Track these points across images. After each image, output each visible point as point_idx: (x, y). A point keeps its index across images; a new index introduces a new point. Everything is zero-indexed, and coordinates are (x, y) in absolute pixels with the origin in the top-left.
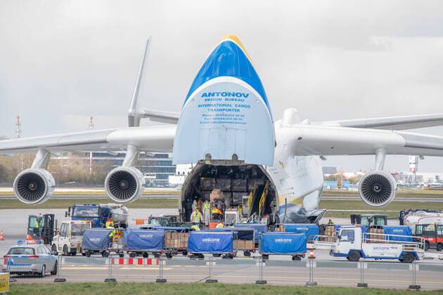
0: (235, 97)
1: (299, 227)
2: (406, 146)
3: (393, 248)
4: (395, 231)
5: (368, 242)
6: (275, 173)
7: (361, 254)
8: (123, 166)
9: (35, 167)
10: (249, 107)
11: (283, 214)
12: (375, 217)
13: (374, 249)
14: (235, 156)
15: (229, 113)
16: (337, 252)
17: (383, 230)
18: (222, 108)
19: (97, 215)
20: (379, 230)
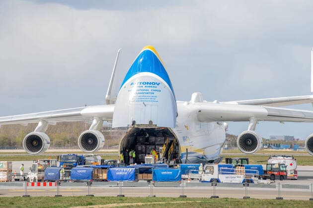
0: (151, 85)
1: (189, 166)
2: (268, 115)
3: (238, 177)
4: (252, 168)
5: (223, 173)
6: (179, 133)
7: (218, 181)
8: (90, 130)
9: (37, 131)
10: (160, 91)
11: (185, 158)
12: (242, 160)
13: (226, 178)
14: (151, 122)
15: (147, 95)
16: (203, 180)
17: (244, 168)
18: (143, 92)
19: (75, 161)
20: (242, 167)
